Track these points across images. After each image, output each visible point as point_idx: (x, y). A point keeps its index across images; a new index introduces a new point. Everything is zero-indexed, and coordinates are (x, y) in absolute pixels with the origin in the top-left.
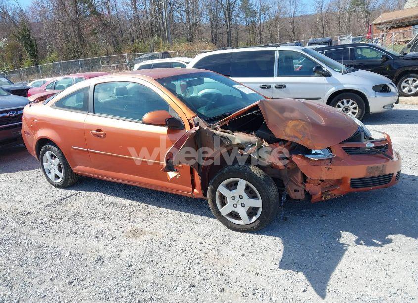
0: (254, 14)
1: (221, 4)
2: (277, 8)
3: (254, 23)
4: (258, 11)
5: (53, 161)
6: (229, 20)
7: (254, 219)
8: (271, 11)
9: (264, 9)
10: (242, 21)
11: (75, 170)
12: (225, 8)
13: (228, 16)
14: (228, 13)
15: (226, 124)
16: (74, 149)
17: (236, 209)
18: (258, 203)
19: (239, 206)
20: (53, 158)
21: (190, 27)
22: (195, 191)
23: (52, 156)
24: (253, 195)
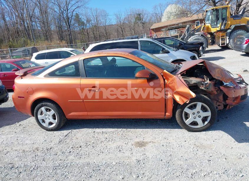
0: (83, 23)
1: (63, 17)
2: (96, 20)
3: (83, 29)
4: (85, 22)
5: (48, 113)
6: (69, 27)
7: (206, 123)
8: (93, 22)
9: (88, 21)
10: (77, 28)
11: (69, 116)
12: (66, 20)
13: (69, 24)
14: (69, 23)
15: (184, 73)
16: (70, 101)
17: (195, 120)
18: (209, 114)
19: (197, 118)
20: (48, 111)
21: (46, 31)
22: (167, 114)
23: (47, 110)
24: (205, 110)
